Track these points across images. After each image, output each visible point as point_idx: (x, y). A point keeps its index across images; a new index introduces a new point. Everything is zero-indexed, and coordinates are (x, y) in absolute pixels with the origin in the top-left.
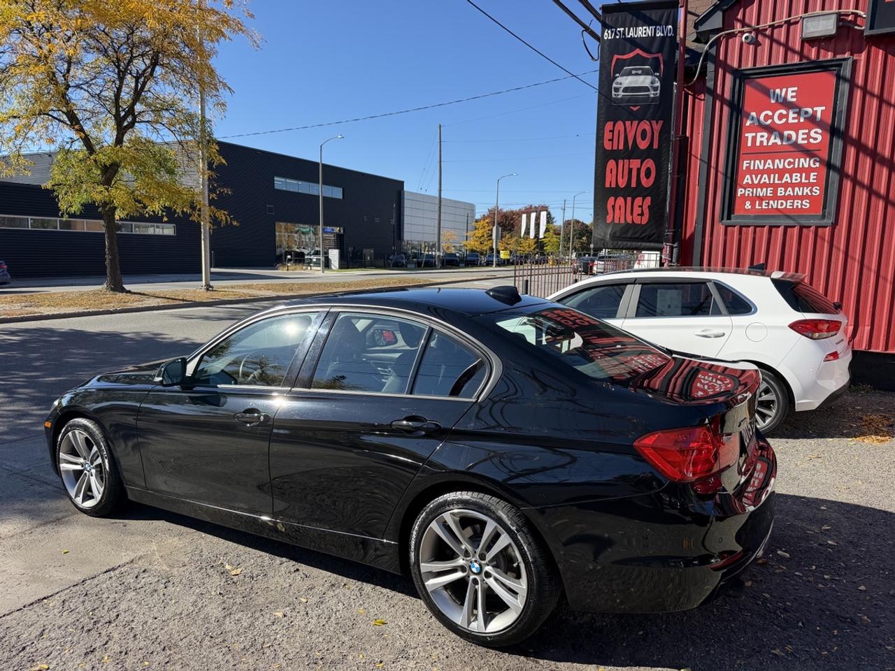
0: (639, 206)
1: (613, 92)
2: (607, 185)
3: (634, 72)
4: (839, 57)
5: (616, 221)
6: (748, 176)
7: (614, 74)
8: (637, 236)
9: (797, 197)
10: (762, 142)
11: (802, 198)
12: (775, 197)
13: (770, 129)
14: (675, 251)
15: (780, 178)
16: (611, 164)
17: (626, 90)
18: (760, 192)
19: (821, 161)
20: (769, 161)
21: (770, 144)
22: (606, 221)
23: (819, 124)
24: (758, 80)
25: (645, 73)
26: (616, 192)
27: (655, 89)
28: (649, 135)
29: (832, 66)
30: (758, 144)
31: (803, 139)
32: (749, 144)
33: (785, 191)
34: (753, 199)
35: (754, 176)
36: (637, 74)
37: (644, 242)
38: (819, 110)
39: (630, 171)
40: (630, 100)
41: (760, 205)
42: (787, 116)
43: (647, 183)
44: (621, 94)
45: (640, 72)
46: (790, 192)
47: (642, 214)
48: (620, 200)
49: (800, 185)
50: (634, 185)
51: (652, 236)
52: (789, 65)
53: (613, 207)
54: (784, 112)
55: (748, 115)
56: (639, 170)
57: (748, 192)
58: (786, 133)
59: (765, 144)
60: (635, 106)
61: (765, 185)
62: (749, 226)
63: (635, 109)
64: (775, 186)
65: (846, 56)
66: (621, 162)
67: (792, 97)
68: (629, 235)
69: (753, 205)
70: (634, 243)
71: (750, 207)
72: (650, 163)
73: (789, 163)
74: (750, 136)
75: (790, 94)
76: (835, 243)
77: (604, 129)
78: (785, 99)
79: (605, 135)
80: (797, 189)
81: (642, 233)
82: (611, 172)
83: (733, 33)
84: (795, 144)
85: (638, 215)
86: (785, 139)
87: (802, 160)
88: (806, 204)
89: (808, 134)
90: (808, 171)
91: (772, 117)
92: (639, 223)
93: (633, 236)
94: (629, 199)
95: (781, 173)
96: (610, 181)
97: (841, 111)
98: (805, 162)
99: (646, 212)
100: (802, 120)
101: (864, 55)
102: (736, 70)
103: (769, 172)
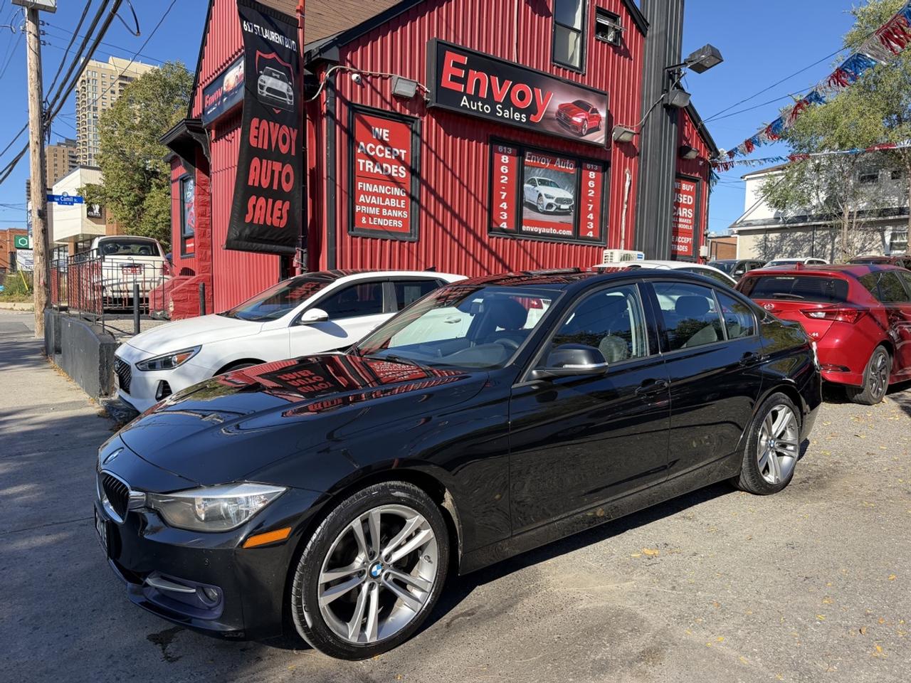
0: (279, 209)
1: (259, 89)
2: (250, 183)
3: (274, 75)
4: (412, 115)
5: (256, 221)
6: (362, 196)
7: (259, 71)
8: (273, 238)
9: (394, 218)
10: (369, 169)
11: (398, 219)
12: (381, 216)
13: (374, 160)
14: (305, 256)
15: (384, 202)
16: (256, 162)
17: (269, 90)
18: (372, 211)
19: (407, 193)
20: (375, 186)
21: (375, 172)
22: (244, 220)
23: (403, 163)
24: (362, 116)
25: (282, 79)
26: (259, 191)
27: (290, 97)
28: (288, 141)
29: (409, 121)
30: (367, 170)
31: (395, 173)
32: (361, 169)
33: (387, 212)
34: (368, 215)
35: (366, 196)
36: (276, 77)
37: (279, 245)
38: (403, 152)
39: (273, 172)
40: (273, 101)
41: (372, 221)
42: (384, 152)
43: (287, 187)
44: (265, 93)
45: (278, 76)
46: (390, 213)
47: (281, 218)
48: (262, 201)
49: (395, 208)
50: (275, 187)
51: (287, 239)
52: (373, 109)
53: (254, 206)
54: (382, 148)
55: (358, 145)
56: (280, 173)
57: (364, 209)
58: (385, 165)
59: (372, 171)
60: (277, 109)
61: (373, 205)
62: (368, 238)
63: (277, 112)
64: (381, 207)
65: (417, 115)
66: (264, 161)
67: (386, 137)
68: (265, 237)
69: (367, 220)
70: (268, 246)
71: (365, 222)
72: (288, 168)
73: (389, 190)
74: (361, 161)
75: (384, 133)
76: (419, 258)
77: (250, 124)
78: (382, 138)
79: (251, 131)
80: (394, 211)
81: (279, 236)
82: (255, 171)
83: (345, 69)
84: (390, 176)
85: (278, 218)
86: (384, 171)
87: (396, 189)
88: (400, 224)
89: (398, 169)
90: (399, 198)
91: (374, 150)
92: (278, 225)
93: (270, 238)
94: (270, 201)
95: (384, 196)
96: (253, 180)
97: (416, 157)
98: (397, 191)
99: (285, 215)
100: (393, 158)
101: (425, 118)
102: (349, 102)
103: (376, 195)
